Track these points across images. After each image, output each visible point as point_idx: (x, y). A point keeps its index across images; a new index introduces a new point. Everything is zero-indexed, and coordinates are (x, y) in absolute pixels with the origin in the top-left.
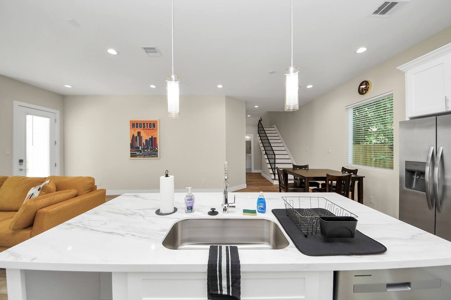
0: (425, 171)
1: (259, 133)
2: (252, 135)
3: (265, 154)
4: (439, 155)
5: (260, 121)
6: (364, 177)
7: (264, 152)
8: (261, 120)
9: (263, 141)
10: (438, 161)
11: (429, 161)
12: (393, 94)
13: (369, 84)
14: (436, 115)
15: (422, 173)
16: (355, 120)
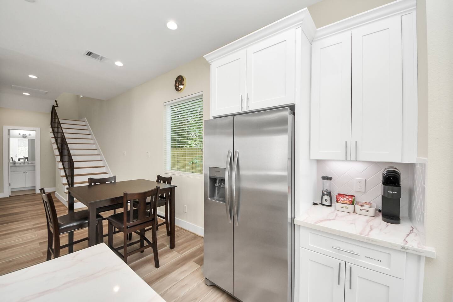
0: (225, 178)
1: (52, 127)
2: (38, 129)
3: (59, 162)
4: (236, 159)
5: (54, 107)
6: (176, 186)
7: (58, 158)
8: (57, 106)
9: (58, 140)
10: (235, 166)
11: (228, 166)
12: (202, 95)
13: (184, 81)
14: (234, 115)
15: (223, 181)
16: (173, 122)
